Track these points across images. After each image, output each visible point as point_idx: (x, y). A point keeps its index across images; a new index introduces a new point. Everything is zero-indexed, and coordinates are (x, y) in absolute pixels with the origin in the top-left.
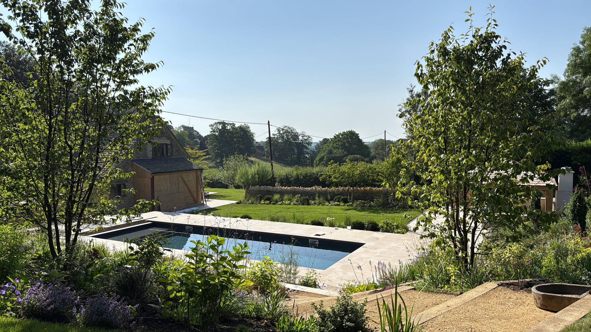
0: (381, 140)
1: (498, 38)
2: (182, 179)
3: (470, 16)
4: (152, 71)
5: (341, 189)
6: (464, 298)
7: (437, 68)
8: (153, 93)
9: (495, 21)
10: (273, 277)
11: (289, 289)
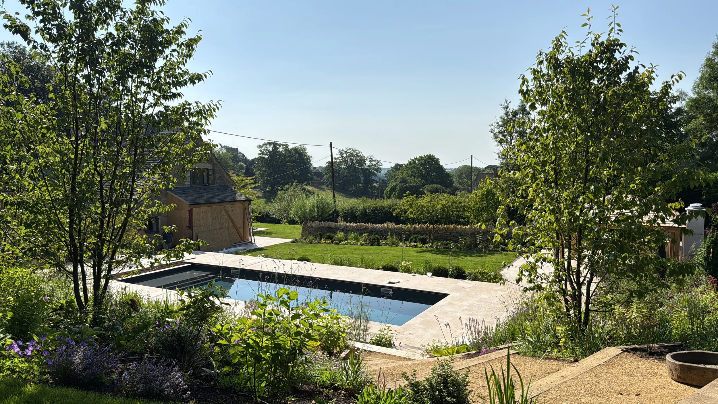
0: (466, 166)
1: (622, 46)
2: (227, 212)
3: (589, 19)
4: (198, 82)
5: (418, 226)
6: (582, 367)
7: (546, 82)
8: (200, 110)
9: (618, 25)
10: (341, 334)
11: (359, 349)
